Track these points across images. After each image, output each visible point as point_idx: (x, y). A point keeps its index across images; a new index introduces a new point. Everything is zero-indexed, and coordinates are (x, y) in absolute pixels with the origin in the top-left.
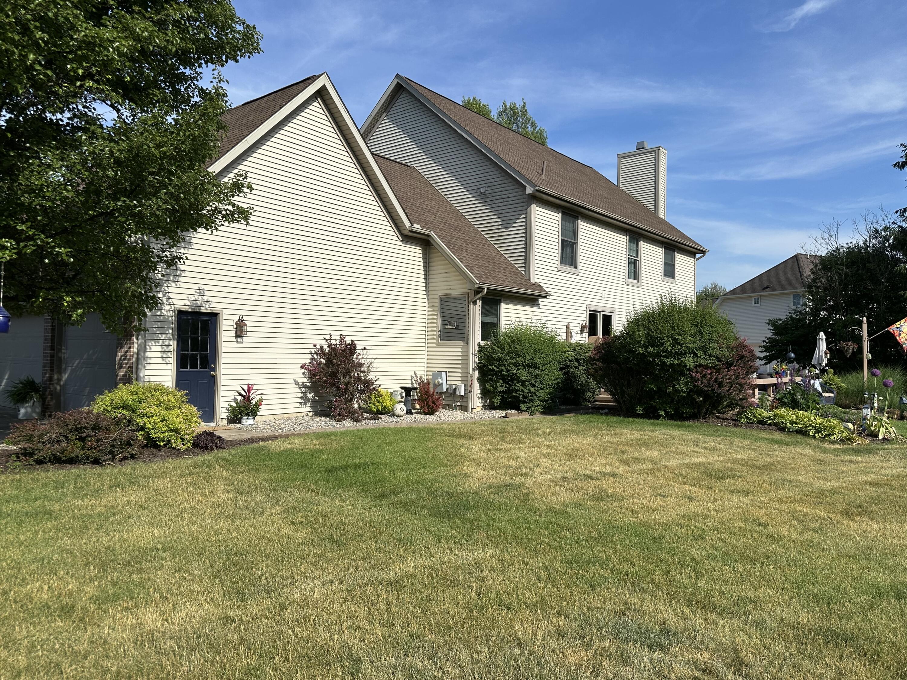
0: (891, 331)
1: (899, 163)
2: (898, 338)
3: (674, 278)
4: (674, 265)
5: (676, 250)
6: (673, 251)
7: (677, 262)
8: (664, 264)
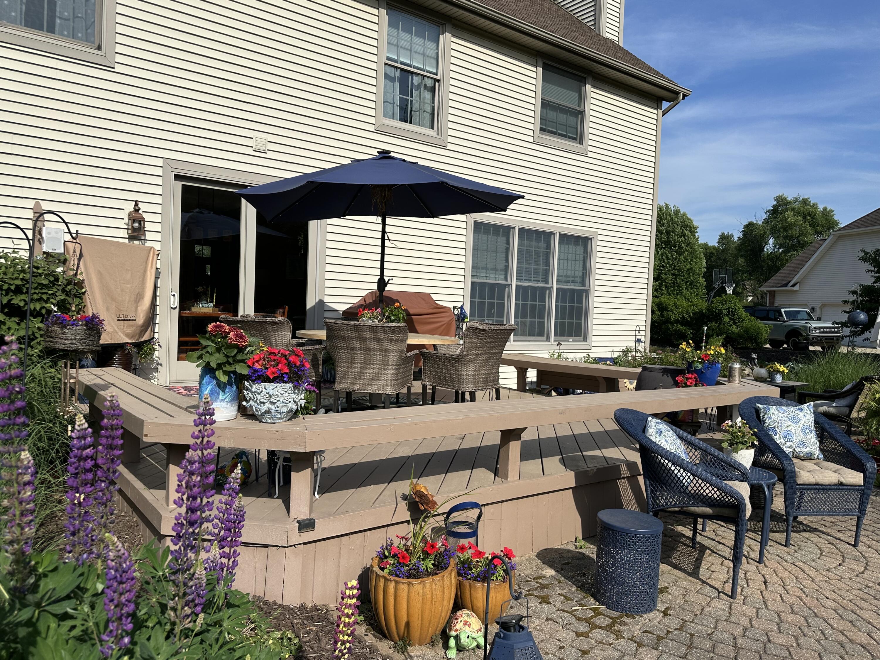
3: (581, 143)
4: (582, 113)
5: (589, 79)
6: (581, 82)
7: (592, 107)
8: (545, 104)
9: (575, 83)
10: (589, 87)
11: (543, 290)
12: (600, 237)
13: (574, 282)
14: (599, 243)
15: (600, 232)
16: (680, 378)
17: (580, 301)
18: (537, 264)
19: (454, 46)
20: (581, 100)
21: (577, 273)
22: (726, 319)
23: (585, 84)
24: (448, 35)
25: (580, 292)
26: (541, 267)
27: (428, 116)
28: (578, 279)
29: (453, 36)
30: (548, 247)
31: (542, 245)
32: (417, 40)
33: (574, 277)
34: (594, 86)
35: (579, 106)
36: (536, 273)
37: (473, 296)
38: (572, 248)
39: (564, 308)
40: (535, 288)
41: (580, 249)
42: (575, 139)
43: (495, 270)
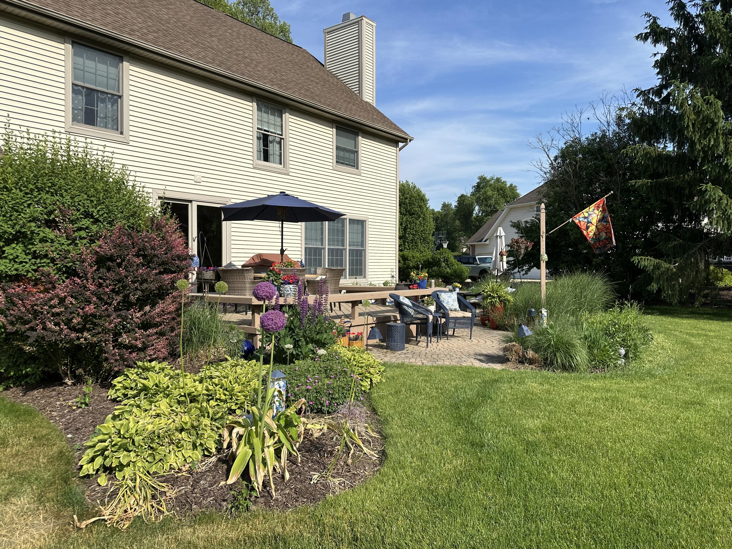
0: (577, 221)
1: (641, 34)
2: (585, 232)
3: (357, 168)
4: (357, 152)
5: (360, 134)
6: (355, 135)
7: (363, 148)
8: (338, 148)
9: (353, 136)
10: (360, 137)
11: (342, 250)
12: (370, 220)
13: (357, 245)
14: (370, 223)
15: (370, 217)
16: (411, 287)
17: (361, 256)
18: (338, 236)
19: (290, 120)
20: (356, 145)
21: (359, 240)
22: (443, 264)
23: (358, 136)
24: (287, 114)
25: (361, 251)
26: (340, 238)
27: (278, 158)
28: (360, 244)
29: (290, 114)
30: (343, 226)
31: (340, 225)
32: (272, 117)
33: (357, 242)
34: (363, 137)
35: (355, 148)
36: (338, 241)
37: (306, 255)
38: (355, 226)
39: (353, 260)
40: (338, 249)
41: (360, 227)
42: (354, 166)
43: (316, 240)
